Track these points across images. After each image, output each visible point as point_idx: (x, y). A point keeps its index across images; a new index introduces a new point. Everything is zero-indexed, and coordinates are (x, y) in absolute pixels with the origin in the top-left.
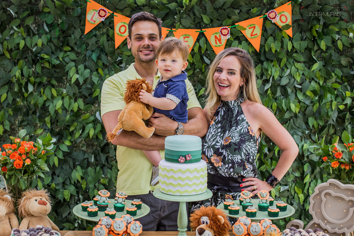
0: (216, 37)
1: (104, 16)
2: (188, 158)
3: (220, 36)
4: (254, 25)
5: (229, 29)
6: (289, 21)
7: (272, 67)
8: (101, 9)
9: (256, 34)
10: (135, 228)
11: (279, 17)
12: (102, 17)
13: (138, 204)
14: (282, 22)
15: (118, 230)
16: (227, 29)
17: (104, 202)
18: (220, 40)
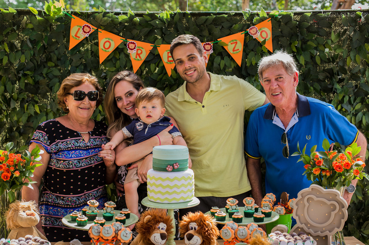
1: (88, 32)
2: (176, 167)
4: (236, 40)
5: (212, 45)
6: (269, 37)
7: (253, 82)
8: (85, 25)
9: (238, 50)
10: (125, 235)
11: (260, 33)
12: (86, 33)
13: (126, 213)
14: (263, 38)
15: (107, 236)
16: (210, 44)
17: (93, 212)
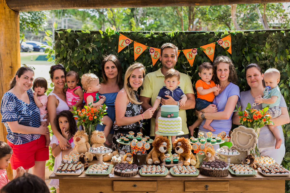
0: (189, 54)
1: (128, 43)
2: (172, 115)
3: (192, 53)
4: (210, 47)
5: (197, 50)
6: (230, 45)
8: (127, 39)
10: (147, 146)
11: (224, 43)
12: (127, 43)
13: (148, 138)
14: (226, 46)
15: (139, 146)
17: (131, 137)
18: (192, 56)
